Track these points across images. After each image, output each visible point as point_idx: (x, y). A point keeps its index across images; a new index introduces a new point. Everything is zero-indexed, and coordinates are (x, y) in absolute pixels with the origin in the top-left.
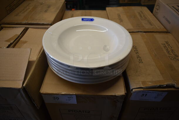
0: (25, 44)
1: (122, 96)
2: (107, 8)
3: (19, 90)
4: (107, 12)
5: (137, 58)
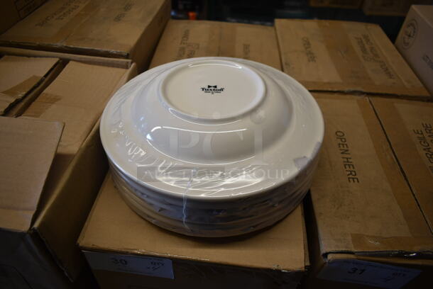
0: (54, 106)
2: (278, 22)
4: (275, 29)
5: (345, 165)
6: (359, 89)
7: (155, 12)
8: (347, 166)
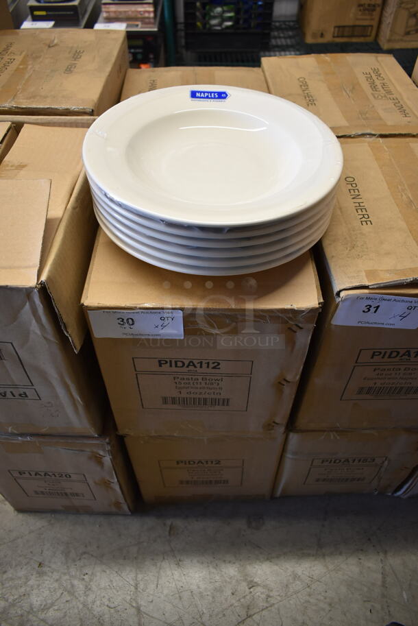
1: (312, 310)
2: (265, 61)
3: (28, 292)
4: (263, 71)
5: (357, 210)
6: (368, 131)
7: (113, 60)
8: (359, 211)
